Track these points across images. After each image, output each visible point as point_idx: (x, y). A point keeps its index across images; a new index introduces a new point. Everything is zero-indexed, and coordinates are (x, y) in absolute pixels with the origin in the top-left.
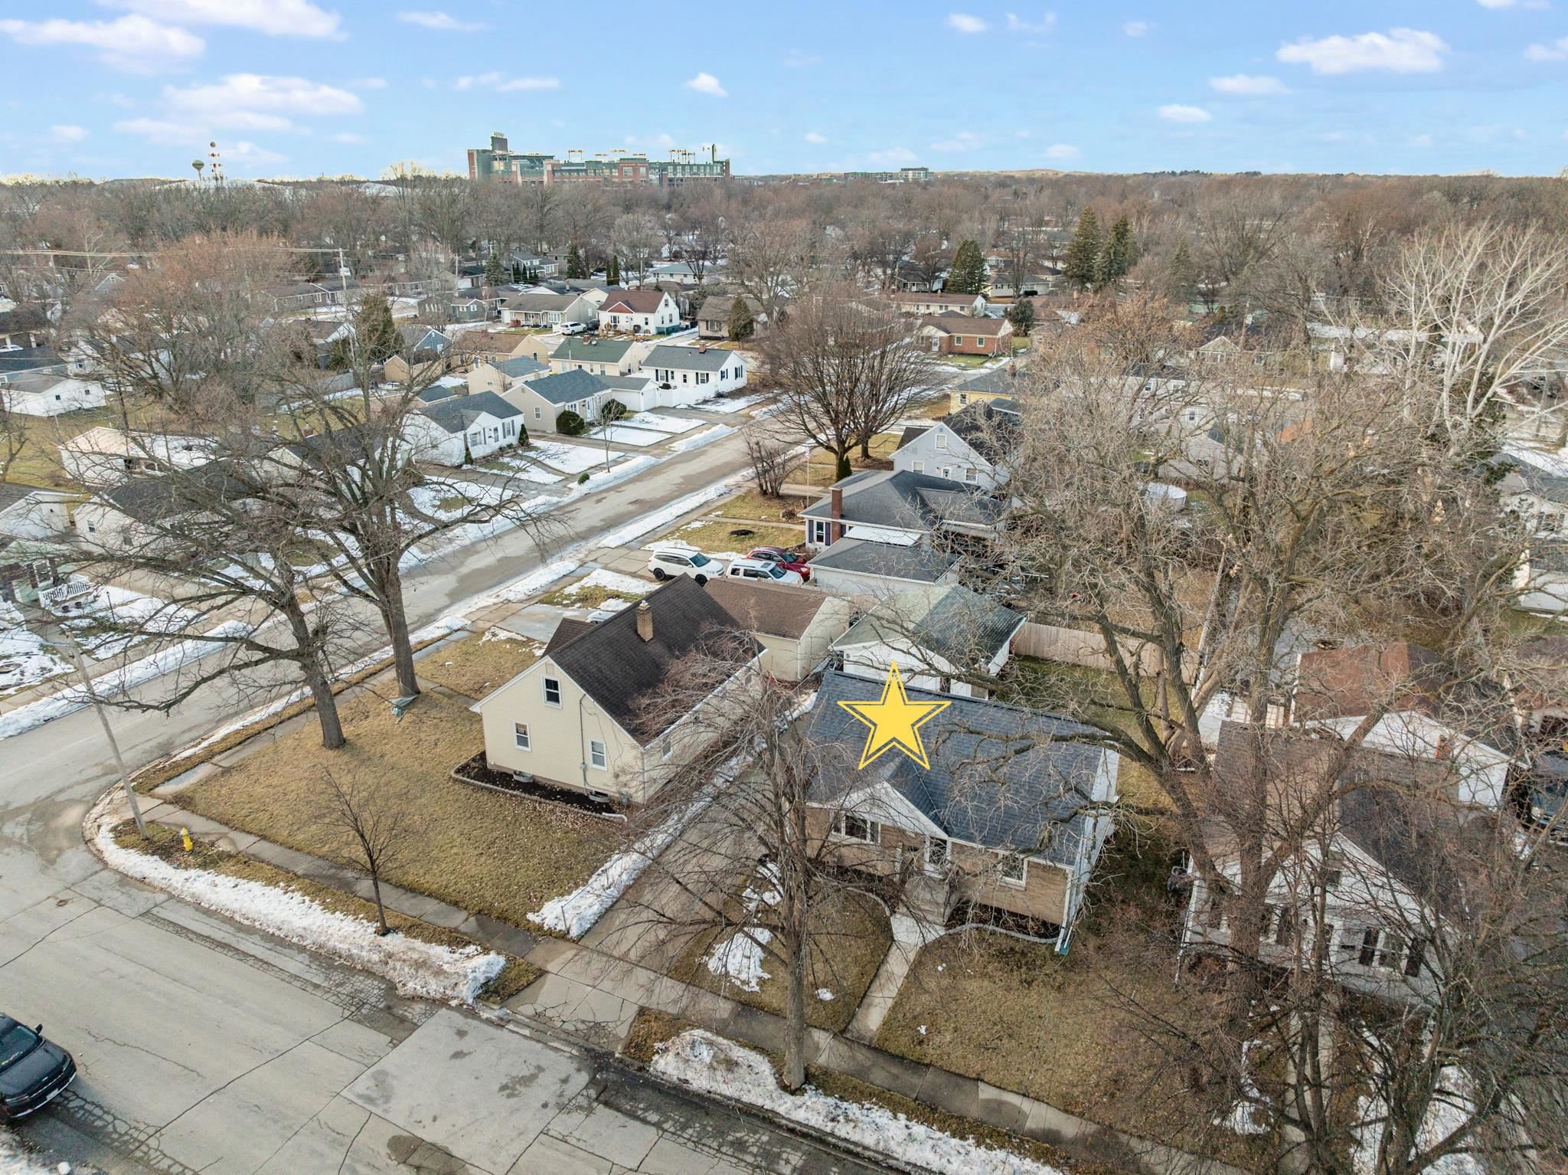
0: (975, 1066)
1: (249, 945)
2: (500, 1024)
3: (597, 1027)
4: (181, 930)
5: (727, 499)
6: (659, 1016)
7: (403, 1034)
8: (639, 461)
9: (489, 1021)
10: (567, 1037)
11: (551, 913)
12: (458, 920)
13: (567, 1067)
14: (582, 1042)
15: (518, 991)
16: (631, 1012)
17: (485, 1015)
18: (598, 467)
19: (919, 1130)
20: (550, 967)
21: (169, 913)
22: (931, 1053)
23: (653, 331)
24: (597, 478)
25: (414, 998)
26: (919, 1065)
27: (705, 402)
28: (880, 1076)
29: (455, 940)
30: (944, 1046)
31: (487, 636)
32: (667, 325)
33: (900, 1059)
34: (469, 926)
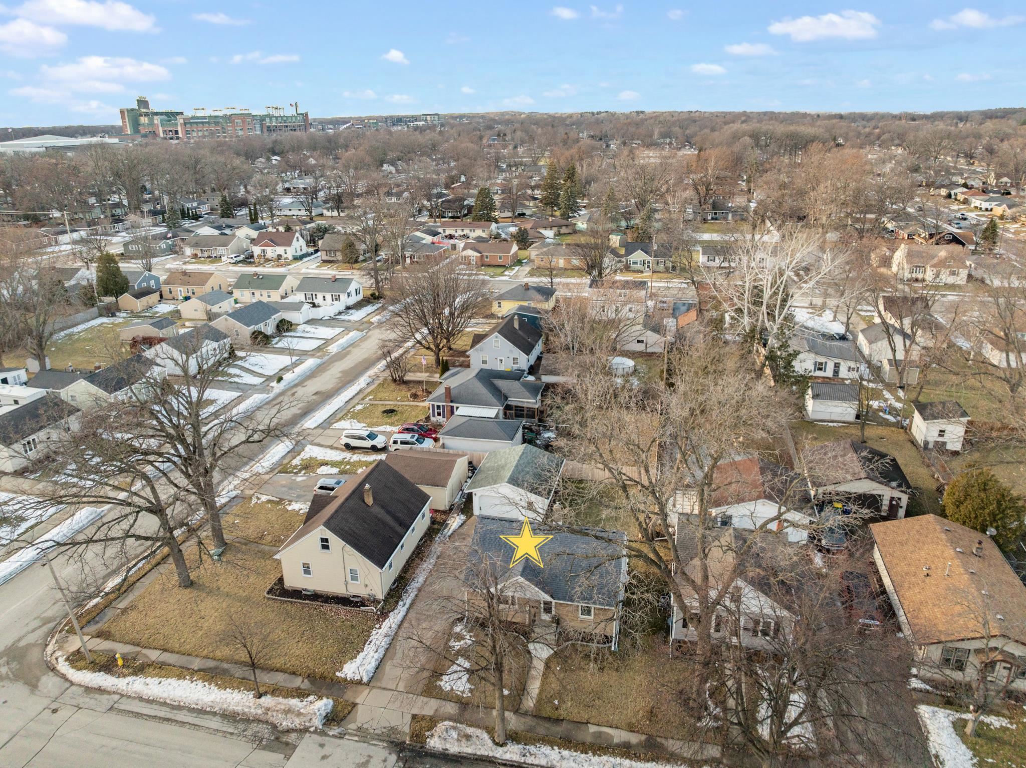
0: (585, 716)
1: (181, 716)
2: (341, 736)
3: (393, 729)
4: (138, 715)
5: (372, 387)
6: (423, 718)
7: (289, 752)
8: (310, 363)
9: (334, 736)
10: (380, 737)
11: (350, 670)
12: (298, 682)
13: (384, 753)
14: (387, 739)
15: (345, 717)
16: (408, 718)
17: (331, 733)
18: (286, 369)
19: (566, 753)
20: (358, 701)
21: (125, 705)
22: (562, 713)
23: (291, 258)
24: (288, 377)
25: (288, 731)
26: (558, 721)
27: (340, 313)
28: (541, 731)
29: (301, 694)
30: (569, 709)
31: (254, 500)
32: (299, 253)
33: (548, 719)
34: (306, 685)
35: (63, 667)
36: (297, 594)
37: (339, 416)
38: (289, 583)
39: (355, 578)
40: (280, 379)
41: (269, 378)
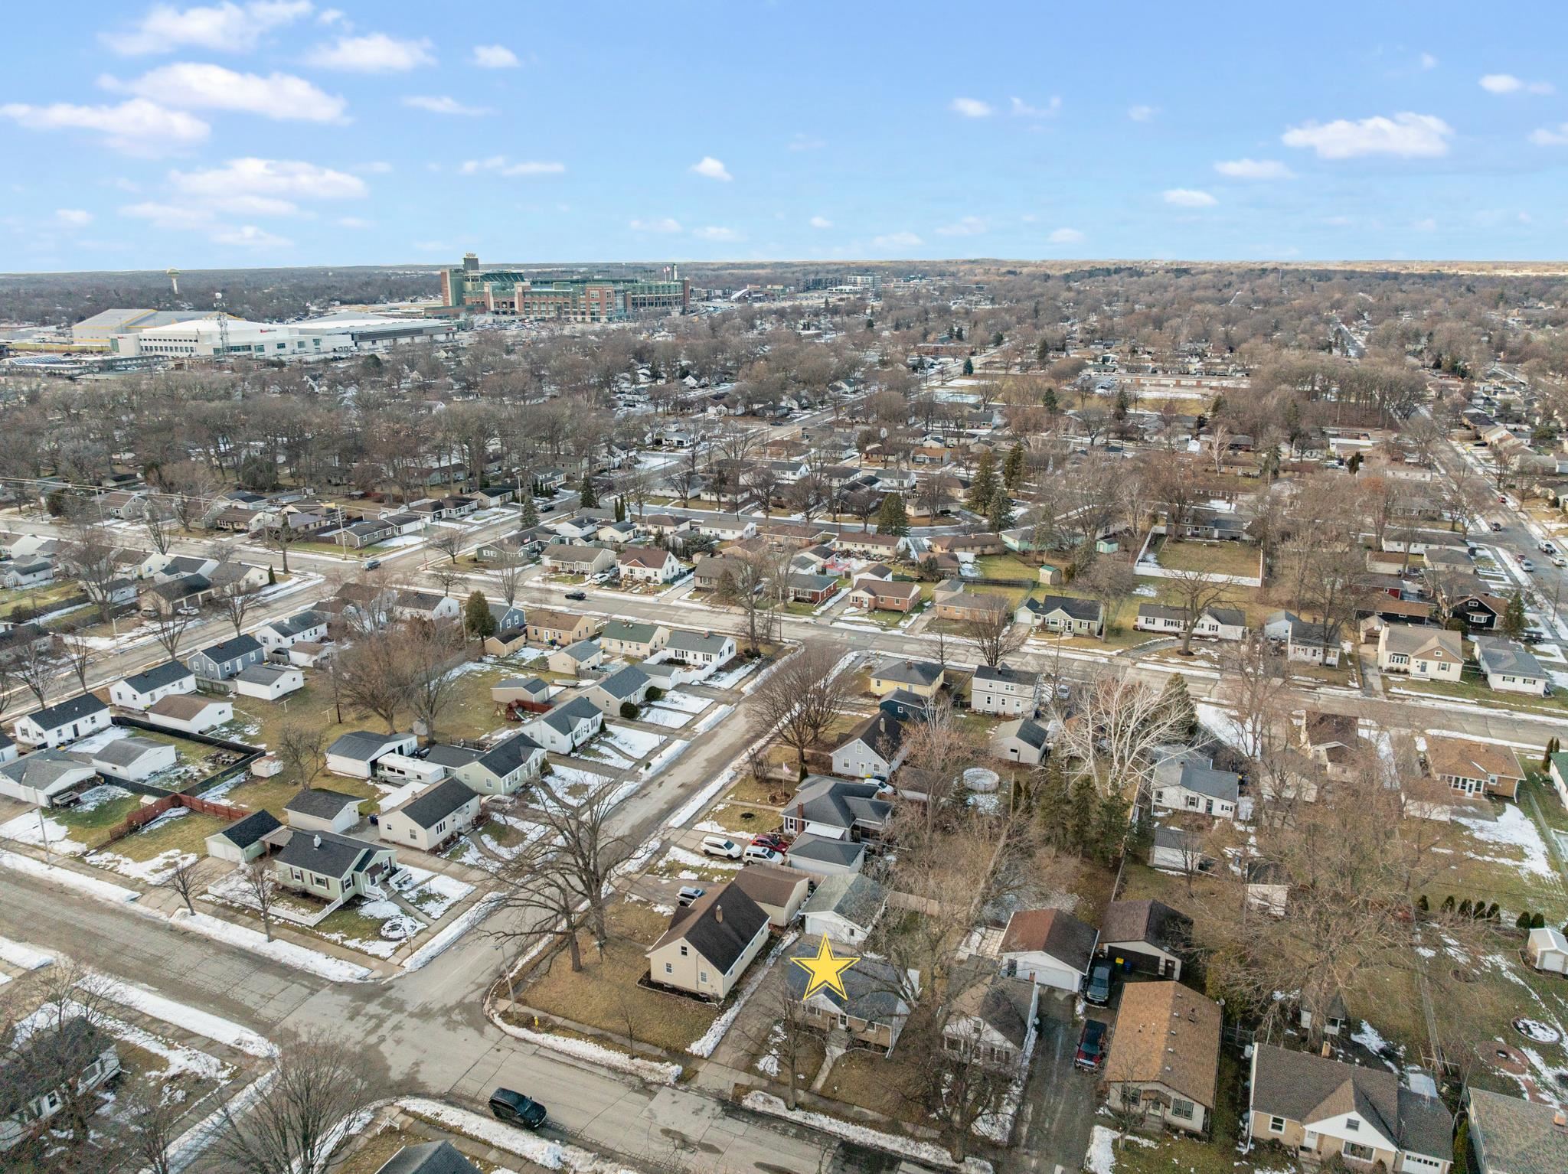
0: (853, 1100)
1: (581, 1064)
2: (686, 1091)
3: (721, 1091)
4: (552, 1060)
5: (735, 783)
6: (742, 1086)
7: (652, 1096)
8: (678, 745)
9: (682, 1090)
10: (712, 1095)
11: (695, 1048)
12: (658, 1052)
13: (714, 1105)
14: (717, 1096)
15: (690, 1079)
16: (732, 1085)
17: (680, 1088)
18: (654, 752)
19: (833, 1121)
20: (699, 1069)
21: (543, 1052)
22: (838, 1096)
24: (657, 762)
25: (652, 1083)
26: (834, 1100)
27: (710, 677)
28: (821, 1105)
29: (661, 1060)
30: (843, 1093)
31: (627, 899)
32: (670, 576)
33: (828, 1098)
34: (664, 1054)
35: (498, 1021)
36: (660, 986)
37: (701, 815)
38: (655, 977)
39: (704, 980)
40: (648, 766)
41: (638, 763)
